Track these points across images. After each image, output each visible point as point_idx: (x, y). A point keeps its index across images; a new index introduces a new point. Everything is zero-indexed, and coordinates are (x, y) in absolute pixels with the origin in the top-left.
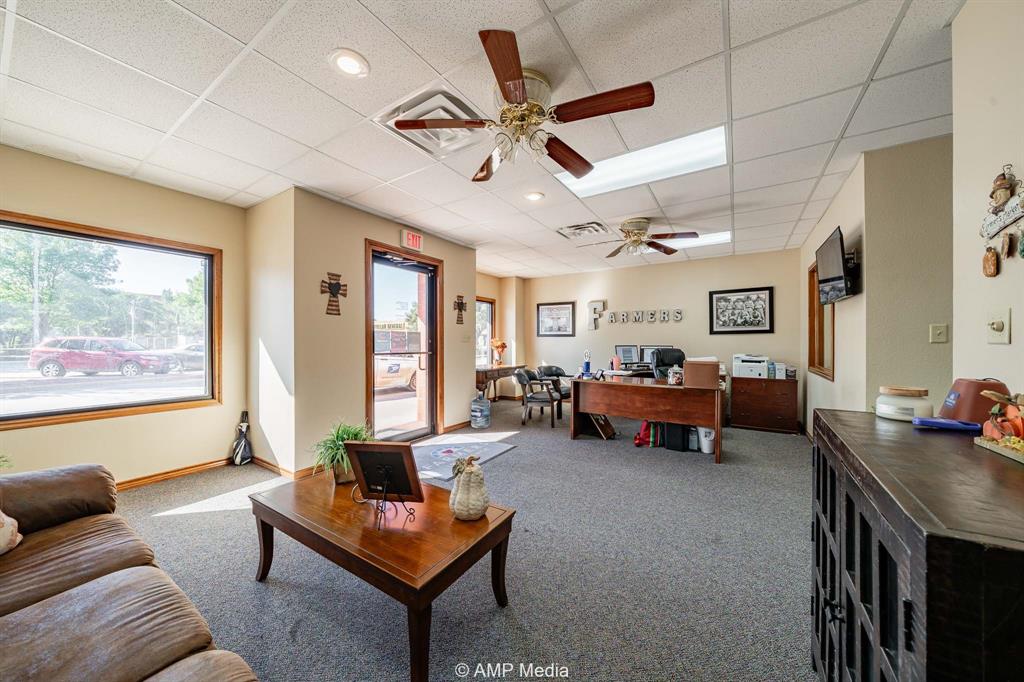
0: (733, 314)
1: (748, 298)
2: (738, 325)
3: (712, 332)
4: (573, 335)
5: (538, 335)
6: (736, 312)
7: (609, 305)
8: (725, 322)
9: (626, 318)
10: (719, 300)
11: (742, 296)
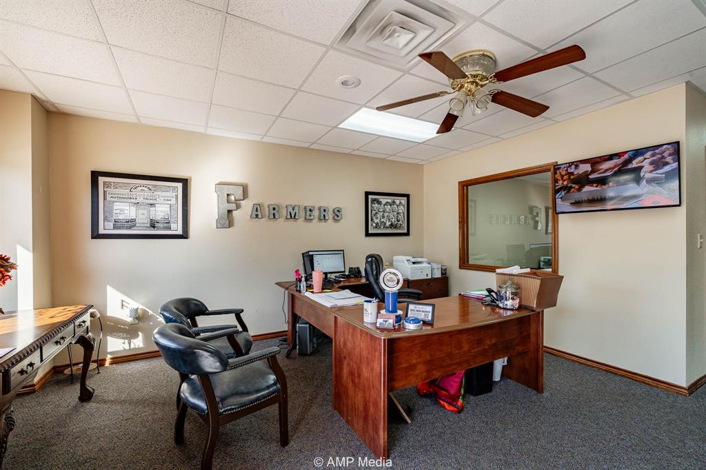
0: (383, 217)
1: (394, 202)
2: (387, 228)
3: (368, 234)
4: (184, 236)
5: (96, 235)
6: (386, 214)
7: (251, 191)
8: (377, 224)
9: (274, 213)
10: (374, 200)
11: (389, 199)
